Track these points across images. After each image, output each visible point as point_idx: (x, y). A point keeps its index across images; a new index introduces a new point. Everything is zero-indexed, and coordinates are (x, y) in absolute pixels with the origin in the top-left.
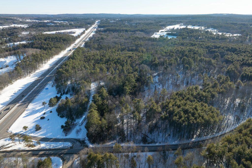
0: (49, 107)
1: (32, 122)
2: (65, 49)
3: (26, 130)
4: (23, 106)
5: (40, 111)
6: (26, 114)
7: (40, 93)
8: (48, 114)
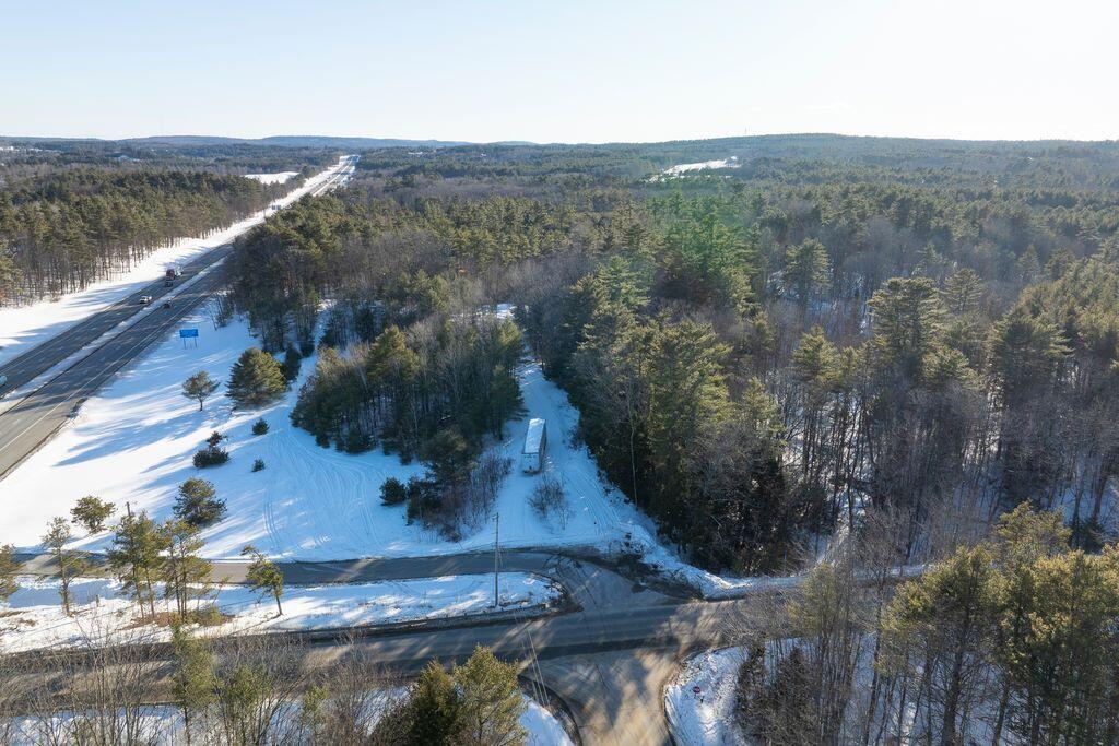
0: (235, 409)
1: (140, 485)
2: (227, 225)
3: (95, 530)
4: (38, 411)
5: (174, 429)
6: (71, 450)
7: (144, 358)
8: (243, 439)
